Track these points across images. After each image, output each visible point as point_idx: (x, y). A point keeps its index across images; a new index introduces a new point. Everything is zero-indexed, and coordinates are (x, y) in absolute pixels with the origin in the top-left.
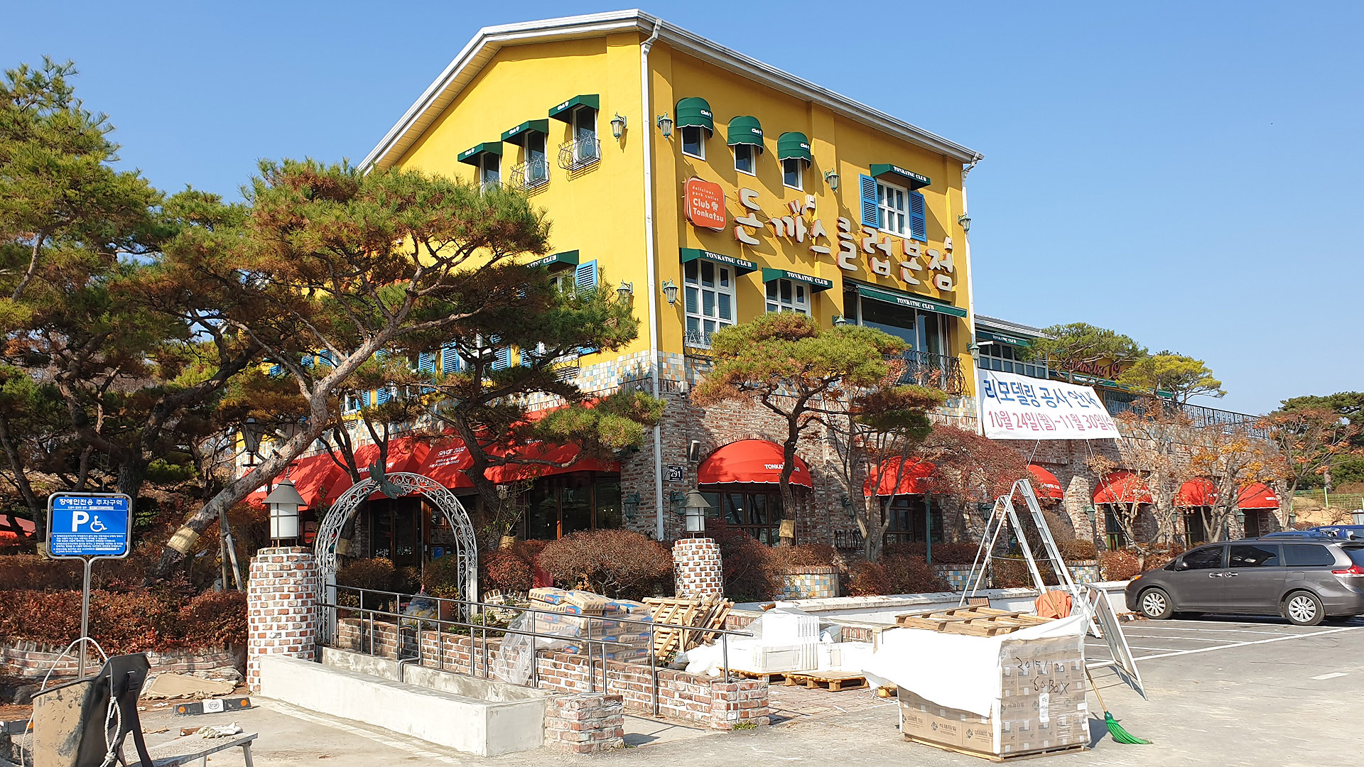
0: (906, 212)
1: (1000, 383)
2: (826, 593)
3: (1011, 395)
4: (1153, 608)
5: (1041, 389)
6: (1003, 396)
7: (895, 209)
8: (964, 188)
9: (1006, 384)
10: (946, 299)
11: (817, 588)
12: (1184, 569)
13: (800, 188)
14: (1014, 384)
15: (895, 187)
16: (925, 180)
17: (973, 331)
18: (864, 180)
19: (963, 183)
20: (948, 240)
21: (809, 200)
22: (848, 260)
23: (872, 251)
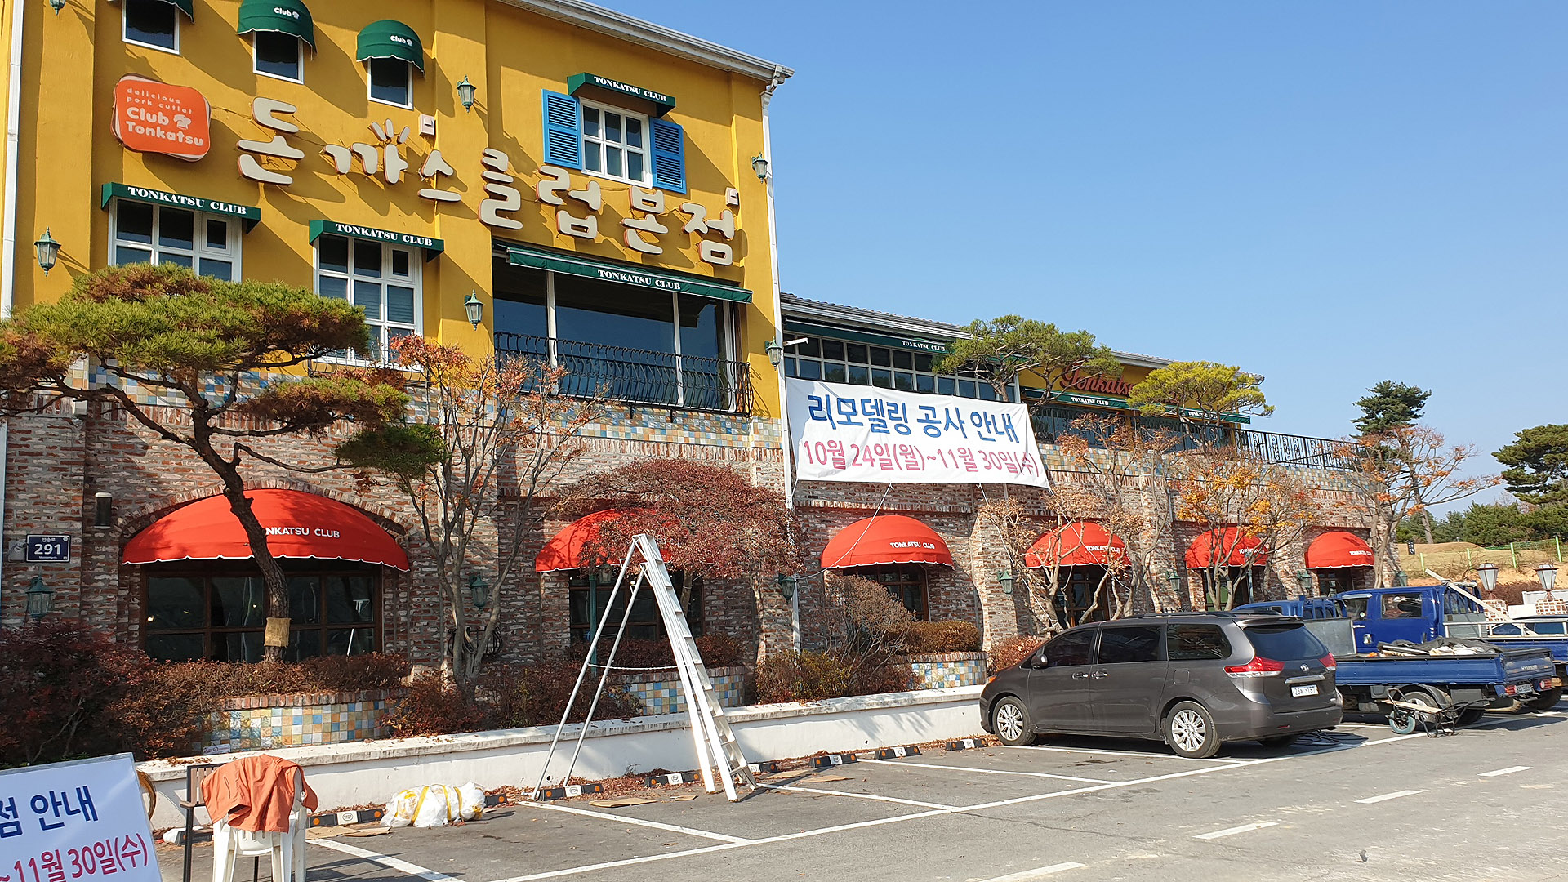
0: (646, 150)
1: (840, 400)
2: (318, 737)
3: (859, 417)
4: (1010, 727)
5: (921, 407)
6: (844, 418)
7: (624, 147)
8: (766, 119)
9: (853, 401)
10: (727, 277)
11: (297, 730)
12: (1043, 666)
13: (410, 106)
14: (870, 401)
15: (624, 113)
16: (663, 98)
17: (778, 324)
18: (553, 101)
19: (764, 111)
20: (730, 192)
21: (423, 122)
22: (500, 213)
23: (560, 201)
